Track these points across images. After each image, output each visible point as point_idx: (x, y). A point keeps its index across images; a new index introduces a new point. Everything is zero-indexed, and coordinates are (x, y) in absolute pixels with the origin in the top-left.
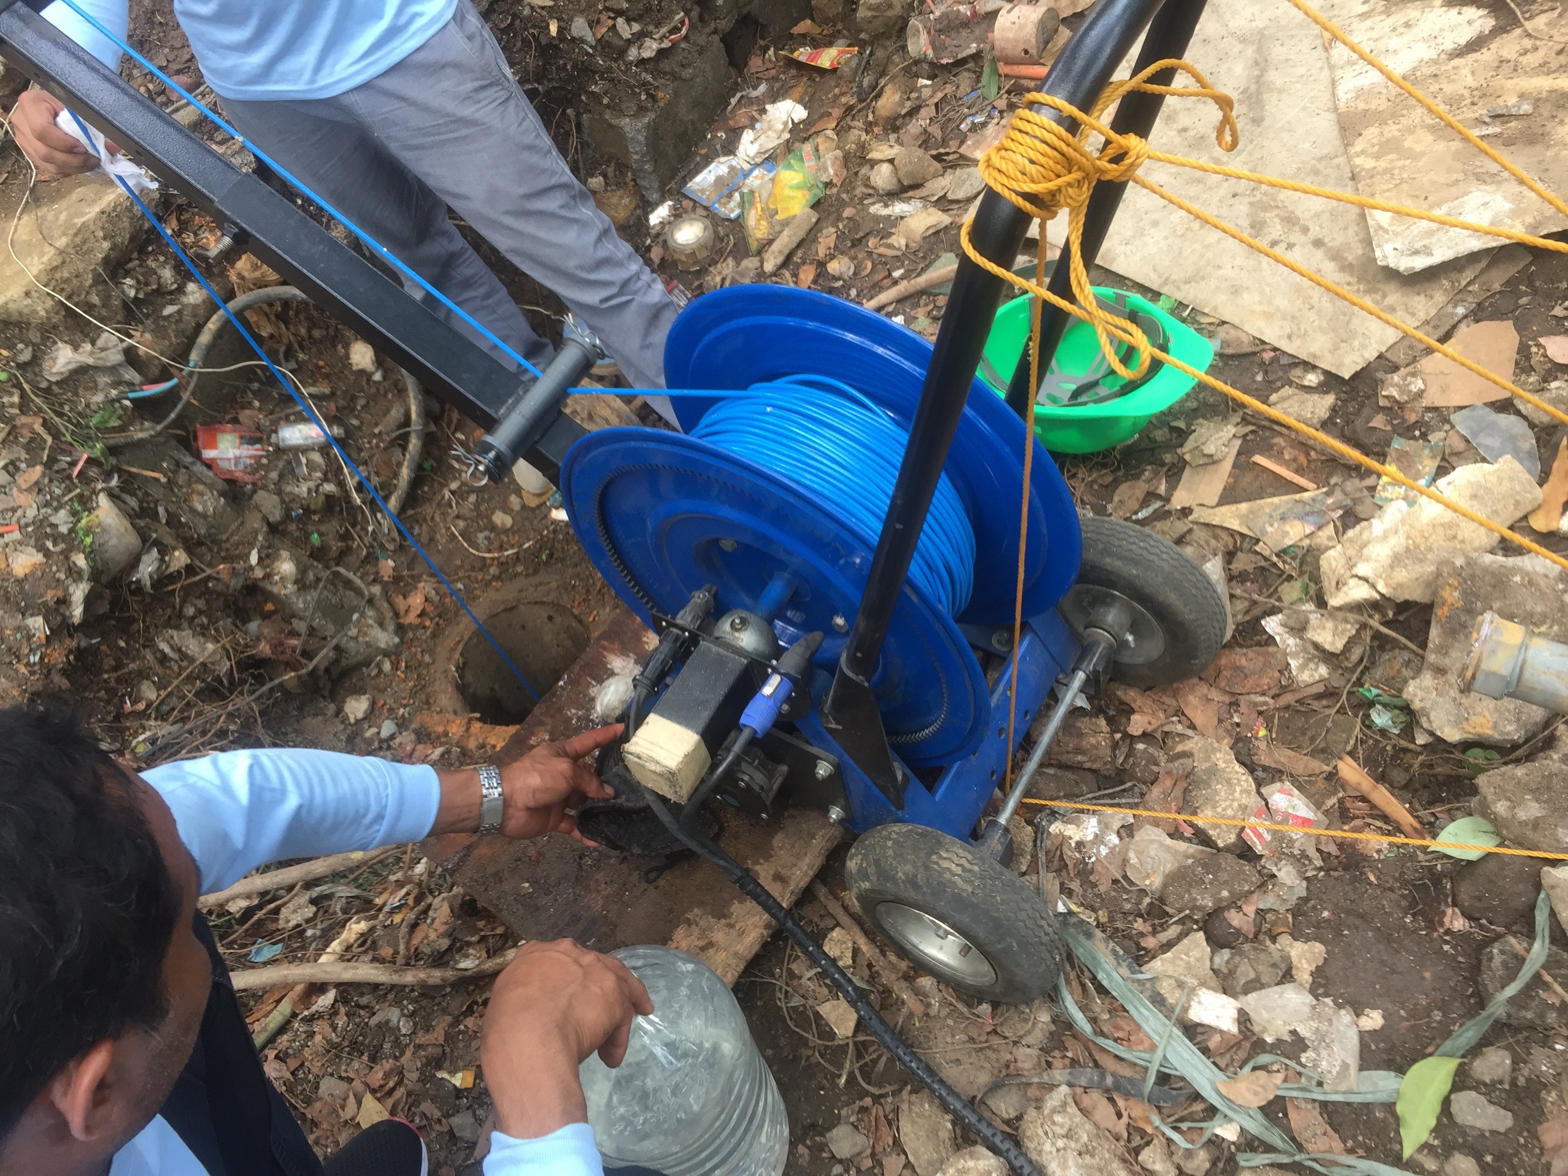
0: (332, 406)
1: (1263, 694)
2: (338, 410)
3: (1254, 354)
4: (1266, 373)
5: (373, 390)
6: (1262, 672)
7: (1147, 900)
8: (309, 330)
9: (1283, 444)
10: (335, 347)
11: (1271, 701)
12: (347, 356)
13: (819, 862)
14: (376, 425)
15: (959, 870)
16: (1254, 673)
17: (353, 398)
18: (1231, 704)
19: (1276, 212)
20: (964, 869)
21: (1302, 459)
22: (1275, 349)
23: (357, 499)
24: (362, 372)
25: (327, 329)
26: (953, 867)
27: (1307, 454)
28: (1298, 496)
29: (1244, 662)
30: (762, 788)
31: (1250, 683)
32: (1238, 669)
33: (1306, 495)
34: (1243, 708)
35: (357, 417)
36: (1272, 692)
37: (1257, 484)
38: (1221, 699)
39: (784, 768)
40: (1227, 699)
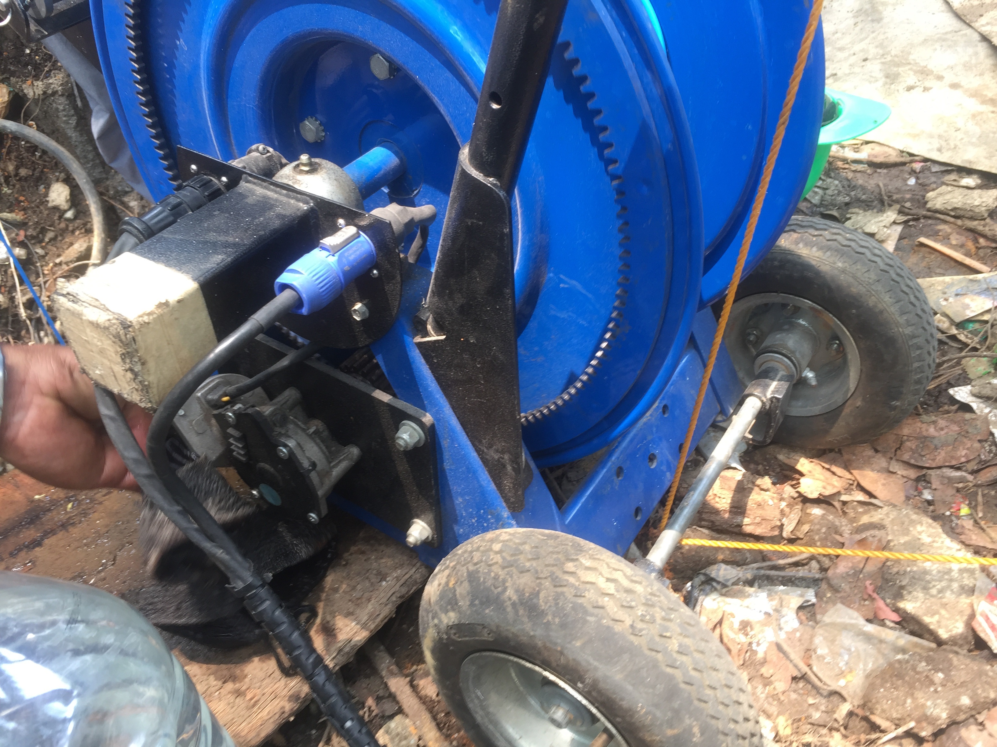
0: (22, 235)
1: (958, 469)
2: (26, 236)
3: (904, 164)
4: (917, 178)
5: (63, 225)
6: (955, 443)
7: (845, 708)
8: (17, 168)
9: (949, 230)
10: (37, 186)
11: (970, 477)
12: (46, 195)
13: (386, 611)
14: (59, 256)
15: (611, 588)
16: (945, 444)
17: (43, 231)
18: (918, 480)
19: (909, 67)
20: (619, 587)
21: (970, 245)
22: (926, 160)
23: (23, 313)
24: (56, 208)
25: (34, 170)
26: (602, 583)
27: (976, 241)
28: (971, 277)
29: (932, 431)
30: (314, 465)
31: (941, 457)
32: (924, 440)
33: (979, 276)
34: (935, 484)
35: (43, 248)
36: (973, 466)
37: (924, 264)
38: (905, 473)
39: (355, 451)
40: (913, 474)
